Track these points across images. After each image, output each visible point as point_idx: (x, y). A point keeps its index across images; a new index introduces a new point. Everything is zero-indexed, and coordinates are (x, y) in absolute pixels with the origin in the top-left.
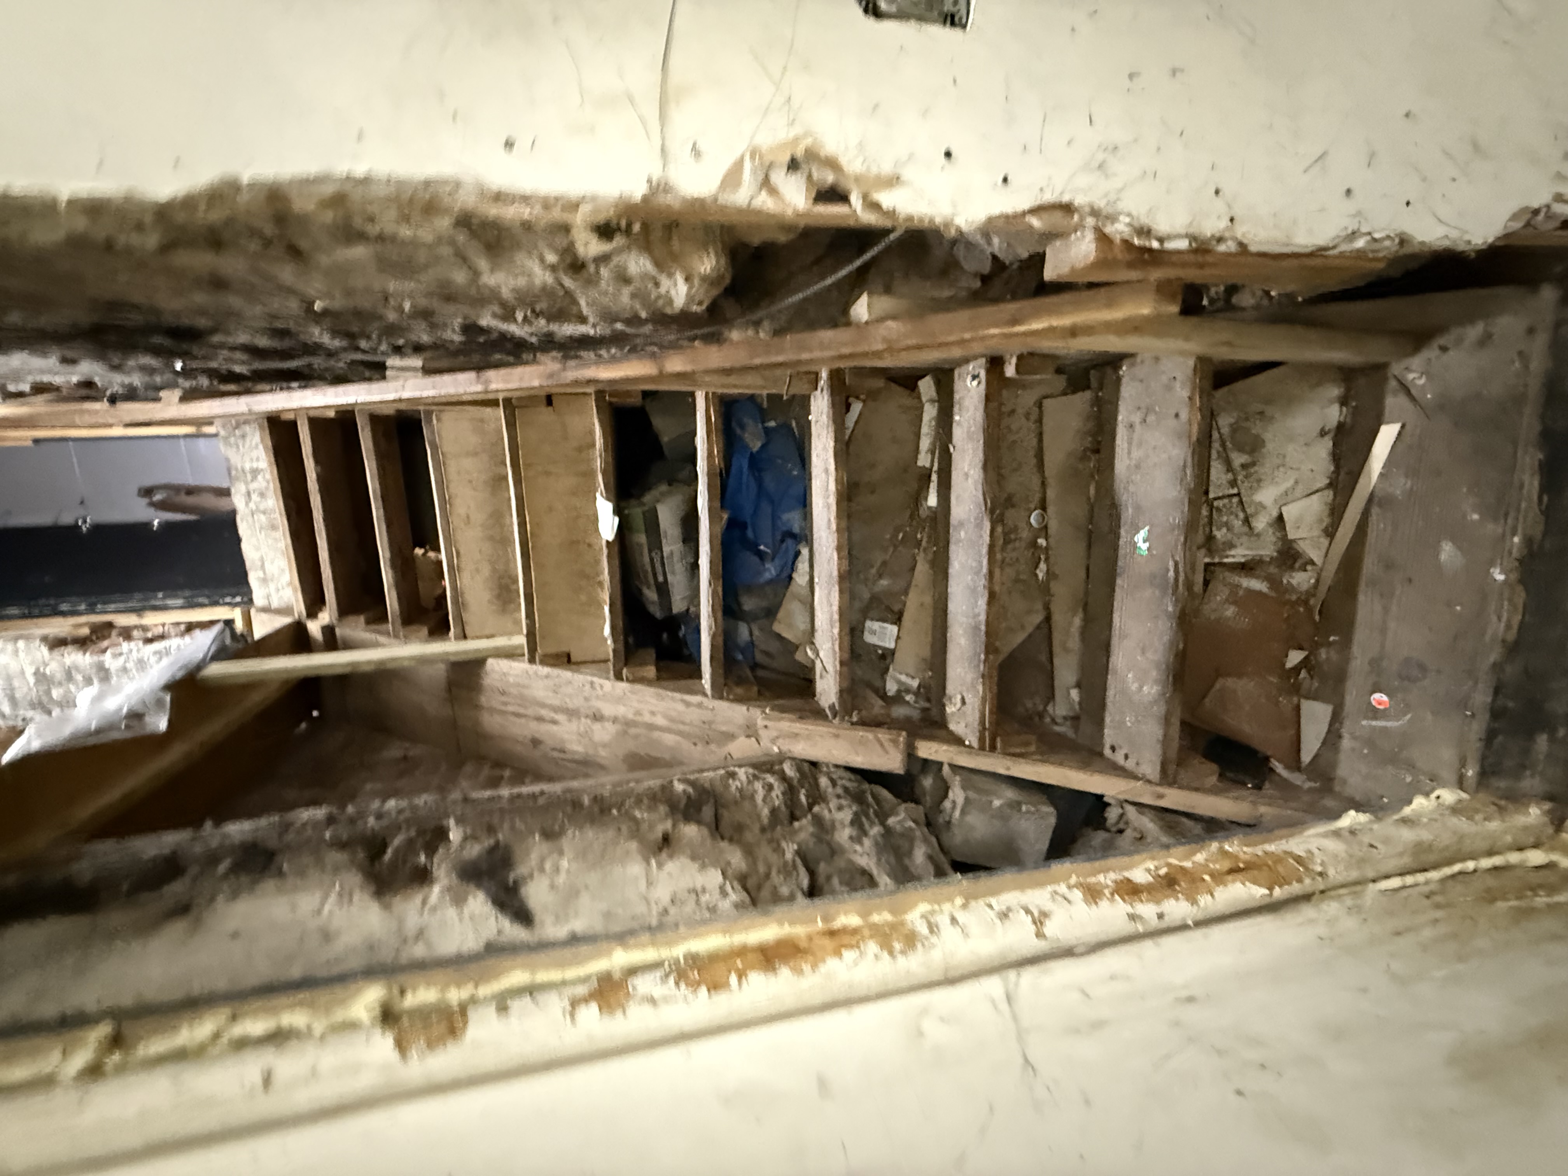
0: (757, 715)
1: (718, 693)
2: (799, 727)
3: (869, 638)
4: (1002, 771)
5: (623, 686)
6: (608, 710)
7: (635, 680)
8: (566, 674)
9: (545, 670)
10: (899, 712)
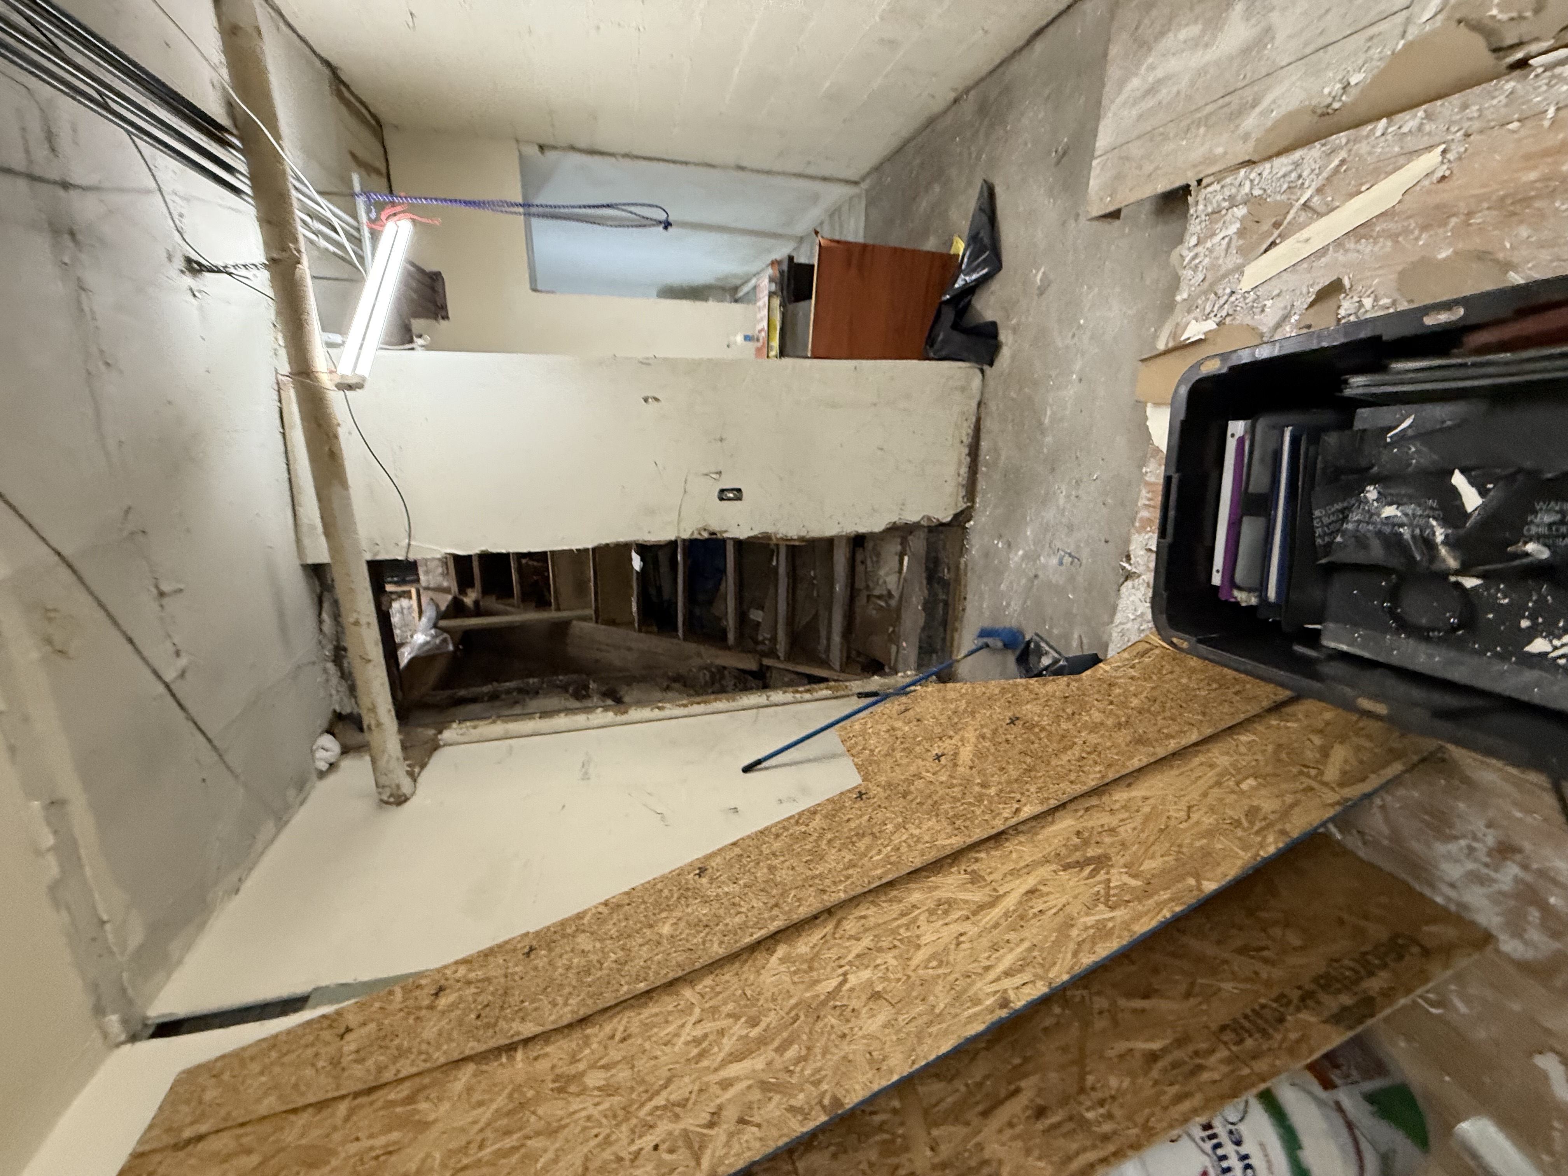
0: (702, 649)
1: (685, 639)
2: (720, 653)
3: (752, 617)
4: (790, 668)
5: (642, 635)
6: (633, 645)
7: (647, 632)
8: (613, 629)
9: (603, 627)
10: (760, 648)
